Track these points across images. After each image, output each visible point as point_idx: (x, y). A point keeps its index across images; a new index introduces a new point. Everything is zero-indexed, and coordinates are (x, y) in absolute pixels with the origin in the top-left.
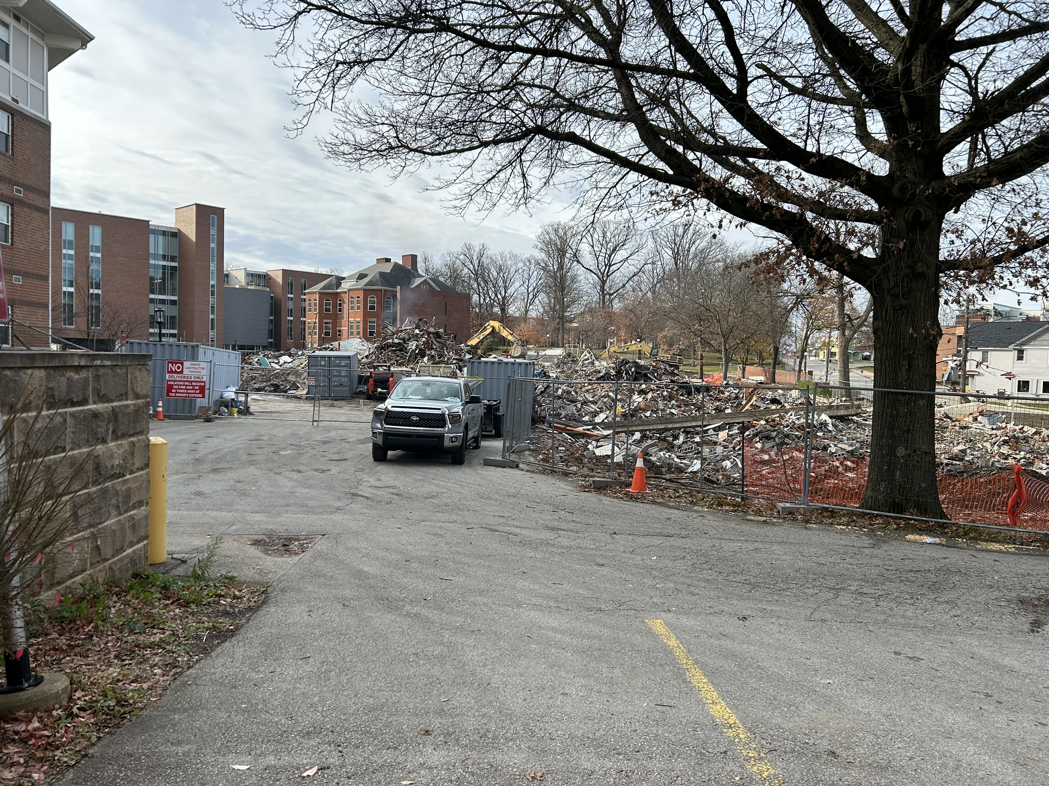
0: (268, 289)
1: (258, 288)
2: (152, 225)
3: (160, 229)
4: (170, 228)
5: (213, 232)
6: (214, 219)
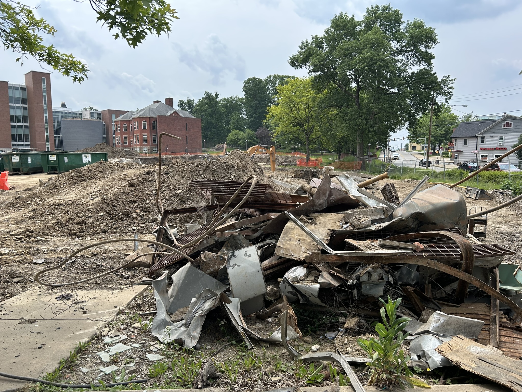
0: (101, 121)
1: (97, 120)
2: (9, 84)
3: (15, 86)
4: (21, 85)
5: (44, 86)
6: (44, 79)
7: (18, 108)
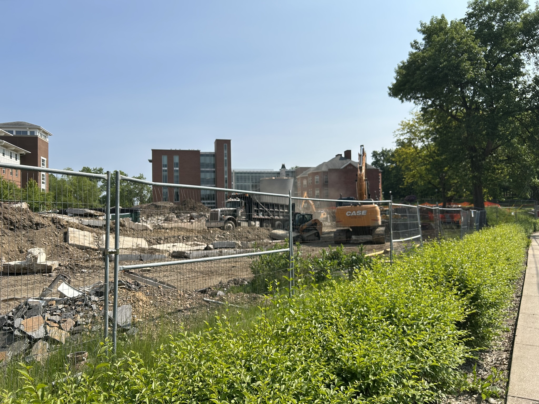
2: (201, 152)
3: (206, 153)
5: (226, 152)
6: (225, 145)
7: (208, 172)
